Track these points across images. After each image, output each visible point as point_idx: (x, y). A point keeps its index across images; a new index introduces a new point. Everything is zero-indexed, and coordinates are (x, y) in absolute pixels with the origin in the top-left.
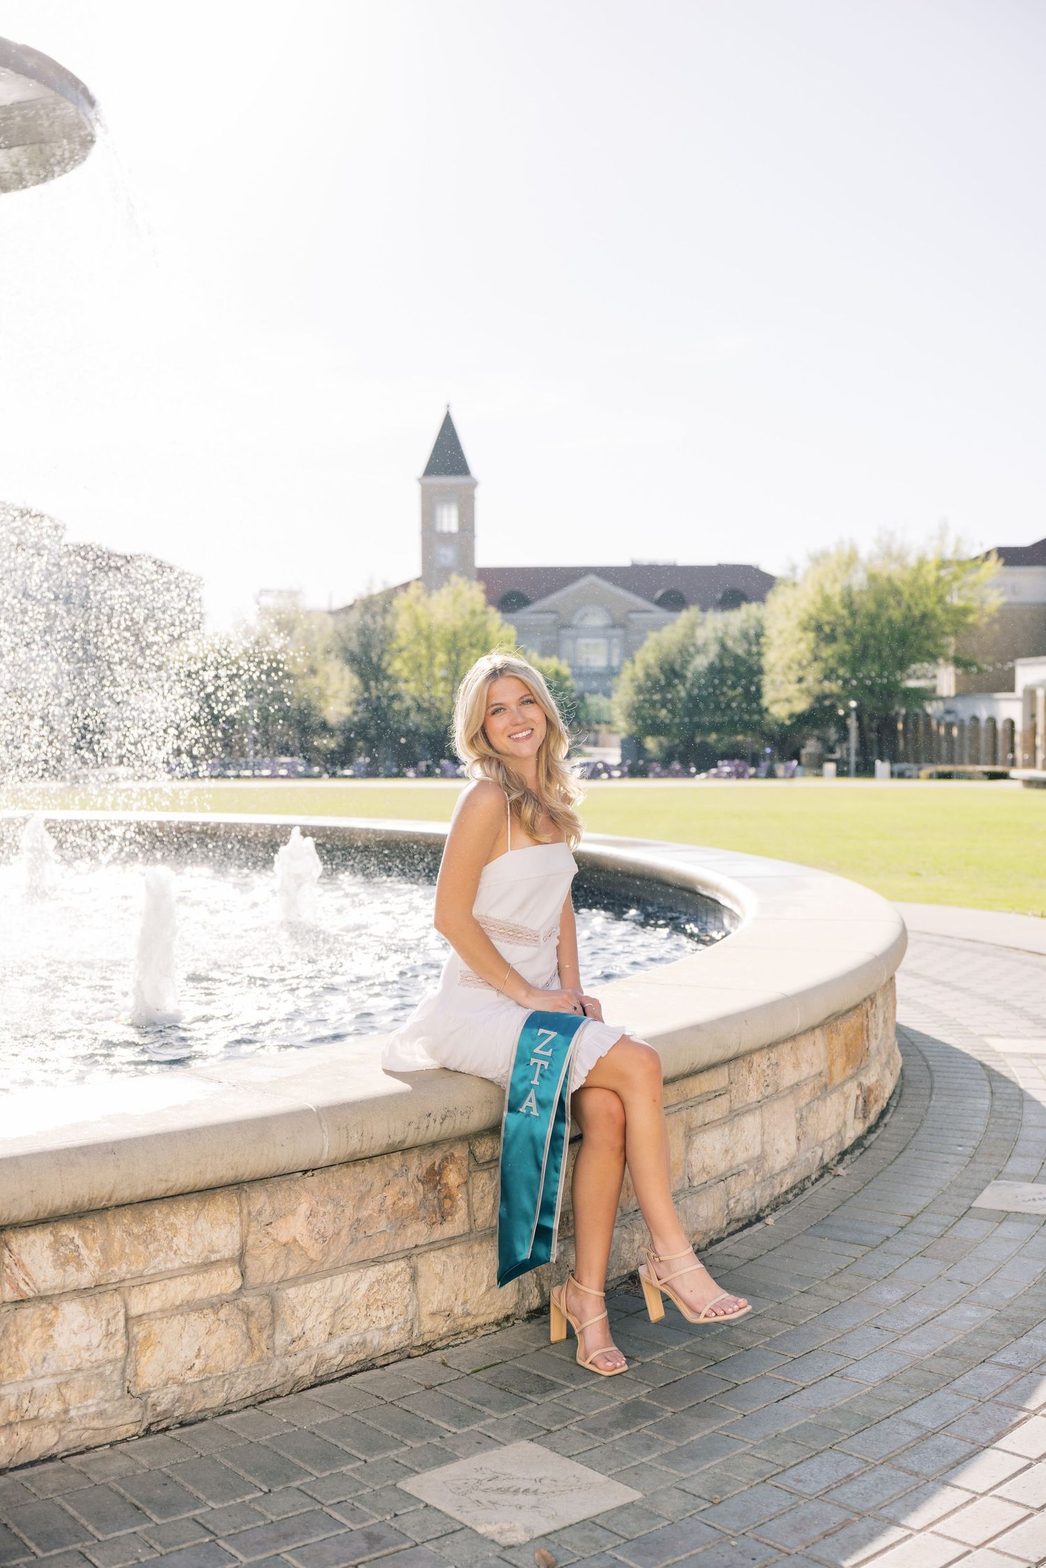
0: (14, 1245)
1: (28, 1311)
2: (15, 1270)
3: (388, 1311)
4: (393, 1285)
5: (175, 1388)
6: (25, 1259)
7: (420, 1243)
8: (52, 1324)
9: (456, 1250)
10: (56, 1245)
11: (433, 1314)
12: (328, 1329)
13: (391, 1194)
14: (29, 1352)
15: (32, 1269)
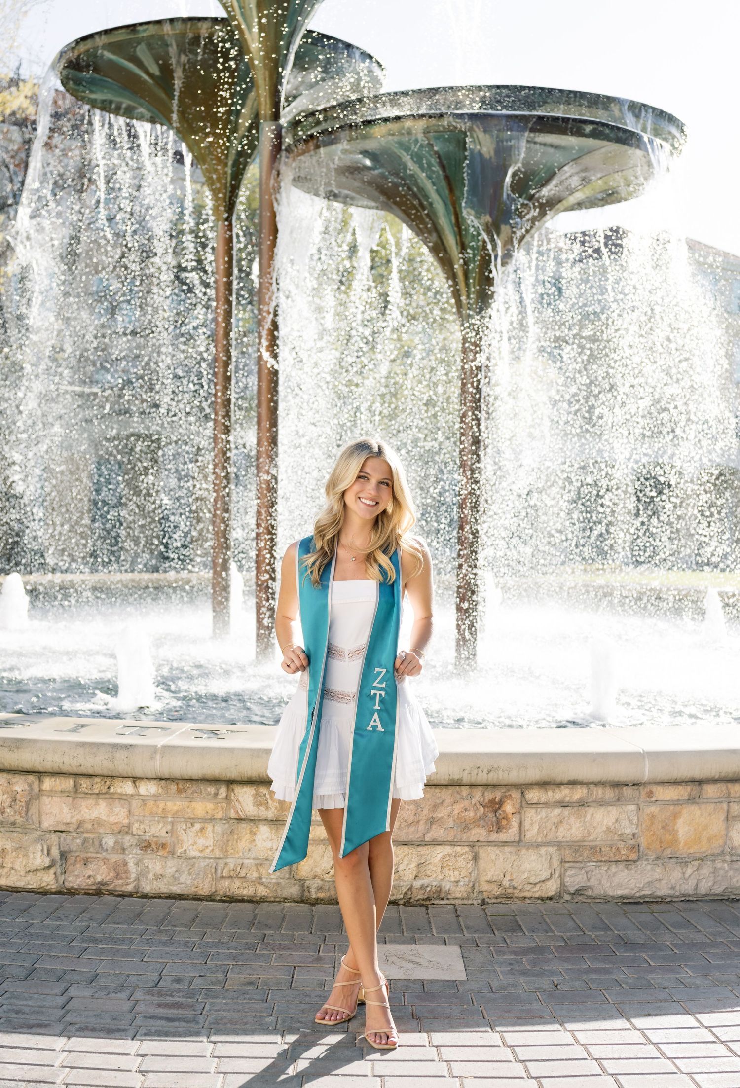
0: (236, 792)
1: (243, 825)
2: (237, 803)
3: (457, 873)
4: (460, 859)
5: (319, 881)
6: (241, 799)
7: (481, 840)
8: (255, 834)
9: (507, 849)
10: (255, 796)
11: (490, 882)
12: (415, 873)
13: (457, 808)
14: (243, 844)
15: (244, 805)
